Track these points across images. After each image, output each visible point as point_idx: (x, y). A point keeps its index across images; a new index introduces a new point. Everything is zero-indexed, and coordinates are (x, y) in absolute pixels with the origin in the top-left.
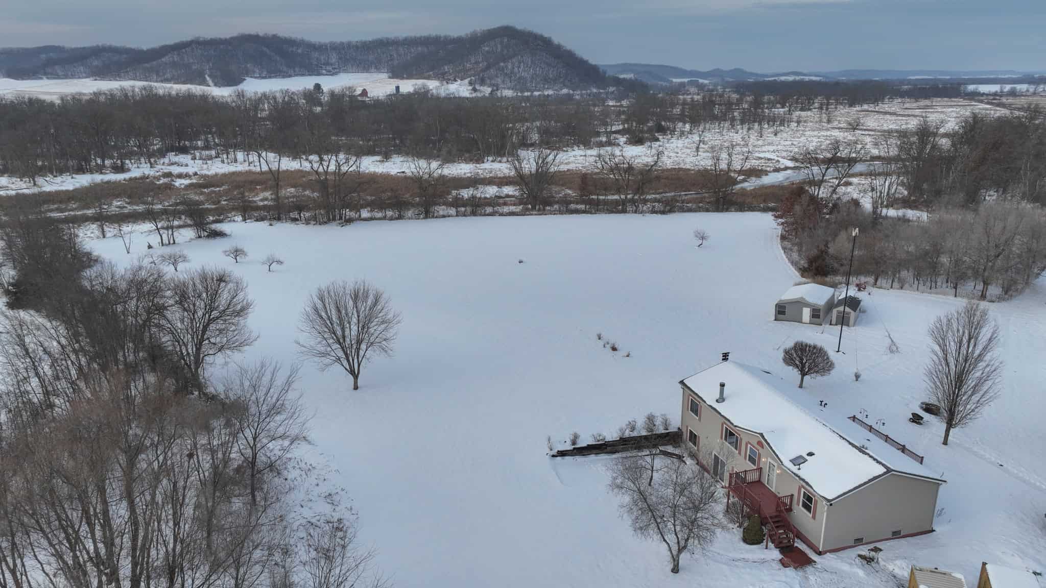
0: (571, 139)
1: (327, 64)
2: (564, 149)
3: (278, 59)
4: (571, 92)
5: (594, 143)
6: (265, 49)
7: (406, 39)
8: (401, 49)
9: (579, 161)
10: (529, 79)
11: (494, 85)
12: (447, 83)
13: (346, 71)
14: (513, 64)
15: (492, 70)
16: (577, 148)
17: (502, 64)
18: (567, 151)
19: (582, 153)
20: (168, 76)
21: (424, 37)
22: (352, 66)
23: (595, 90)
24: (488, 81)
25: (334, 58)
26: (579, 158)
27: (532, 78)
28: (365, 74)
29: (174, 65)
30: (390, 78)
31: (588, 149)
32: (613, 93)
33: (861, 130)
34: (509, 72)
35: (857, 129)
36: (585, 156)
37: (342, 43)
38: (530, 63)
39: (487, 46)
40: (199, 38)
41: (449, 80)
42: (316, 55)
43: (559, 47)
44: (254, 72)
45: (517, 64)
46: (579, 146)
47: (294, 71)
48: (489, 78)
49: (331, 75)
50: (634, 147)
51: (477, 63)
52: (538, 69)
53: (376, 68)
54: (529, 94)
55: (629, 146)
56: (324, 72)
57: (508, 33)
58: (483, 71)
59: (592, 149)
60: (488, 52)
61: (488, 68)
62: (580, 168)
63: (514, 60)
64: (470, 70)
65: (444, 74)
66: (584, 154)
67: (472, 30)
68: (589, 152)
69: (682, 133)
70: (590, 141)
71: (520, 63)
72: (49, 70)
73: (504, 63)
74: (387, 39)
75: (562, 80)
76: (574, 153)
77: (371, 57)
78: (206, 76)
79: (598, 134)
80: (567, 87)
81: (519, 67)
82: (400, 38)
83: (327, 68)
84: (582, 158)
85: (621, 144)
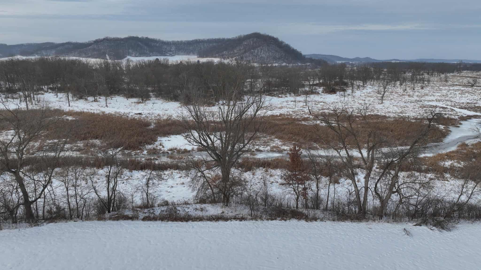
0: (285, 89)
1: (170, 51)
2: (280, 96)
3: (146, 47)
4: (287, 65)
5: (301, 92)
6: (140, 43)
7: (208, 40)
8: (205, 44)
9: (290, 106)
10: (266, 58)
11: (248, 61)
12: (224, 59)
13: (178, 54)
14: (258, 50)
15: (247, 53)
16: (289, 95)
17: (252, 50)
18: (282, 97)
19: (292, 99)
20: (89, 55)
21: (217, 39)
22: (182, 52)
23: (300, 64)
24: (245, 59)
25: (173, 48)
26: (290, 103)
27: (268, 57)
28: (188, 56)
29: (94, 50)
30: (198, 57)
31: (297, 96)
32: (309, 65)
33: (476, 86)
34: (256, 54)
35: (474, 86)
36: (295, 101)
37: (178, 41)
38: (266, 50)
39: (246, 42)
40: (108, 37)
41: (225, 58)
42: (165, 47)
43: (282, 42)
44: (132, 54)
45: (260, 51)
46: (290, 94)
47: (153, 54)
48: (245, 57)
49: (171, 56)
50: (329, 95)
51: (240, 50)
52: (270, 53)
53: (193, 53)
54: (265, 65)
55: (325, 94)
56: (168, 54)
57: (257, 36)
58: (243, 54)
59: (300, 96)
60: (246, 45)
61: (245, 52)
62: (291, 113)
63: (259, 49)
64: (236, 53)
65: (223, 55)
66: (293, 100)
67: (239, 35)
68: (298, 98)
69: (359, 87)
70: (299, 90)
71: (261, 50)
72: (39, 52)
73: (254, 50)
74: (199, 40)
75: (283, 59)
76: (286, 99)
77: (191, 48)
78: (107, 55)
79: (303, 86)
80: (285, 62)
81: (261, 52)
82: (206, 40)
83: (170, 53)
84: (293, 103)
85: (320, 92)
